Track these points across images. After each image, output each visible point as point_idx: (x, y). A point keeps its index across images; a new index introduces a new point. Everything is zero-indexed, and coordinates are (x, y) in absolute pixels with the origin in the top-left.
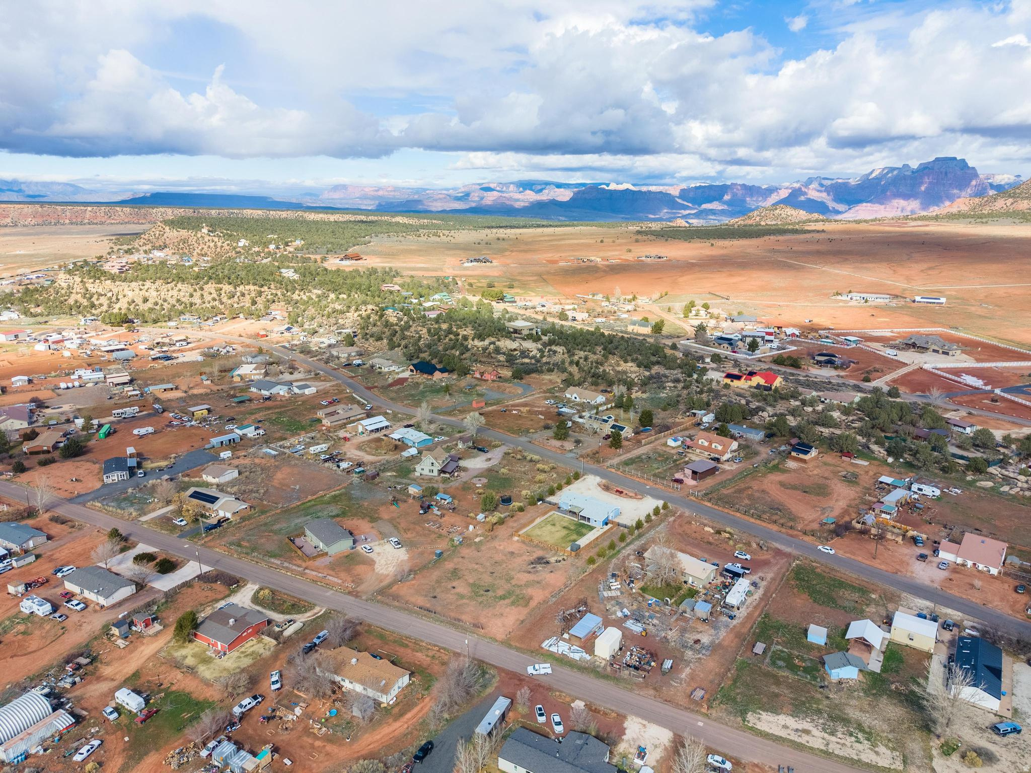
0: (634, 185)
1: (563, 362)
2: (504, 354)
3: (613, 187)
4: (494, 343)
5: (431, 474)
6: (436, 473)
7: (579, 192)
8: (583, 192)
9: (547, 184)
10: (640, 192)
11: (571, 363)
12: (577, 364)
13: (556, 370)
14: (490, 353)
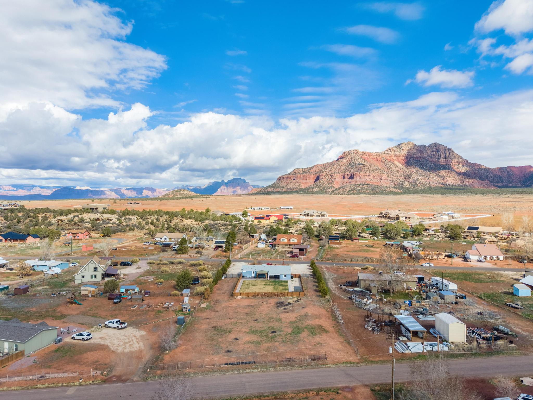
0: (91, 188)
1: (140, 224)
2: (88, 222)
3: (78, 188)
4: (78, 216)
5: (94, 280)
6: (99, 278)
7: (56, 191)
8: (60, 190)
9: (33, 186)
10: (96, 191)
11: (147, 224)
12: (152, 223)
13: (135, 229)
14: (76, 223)
